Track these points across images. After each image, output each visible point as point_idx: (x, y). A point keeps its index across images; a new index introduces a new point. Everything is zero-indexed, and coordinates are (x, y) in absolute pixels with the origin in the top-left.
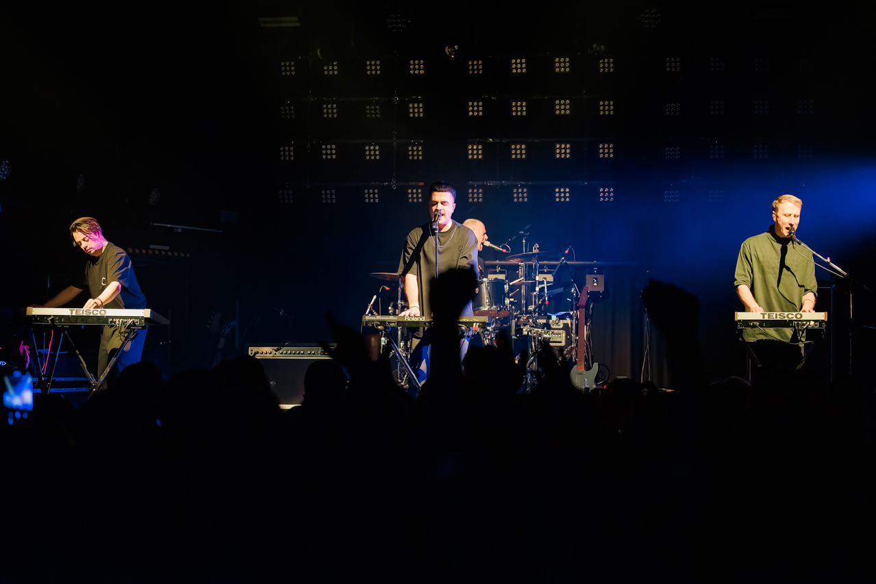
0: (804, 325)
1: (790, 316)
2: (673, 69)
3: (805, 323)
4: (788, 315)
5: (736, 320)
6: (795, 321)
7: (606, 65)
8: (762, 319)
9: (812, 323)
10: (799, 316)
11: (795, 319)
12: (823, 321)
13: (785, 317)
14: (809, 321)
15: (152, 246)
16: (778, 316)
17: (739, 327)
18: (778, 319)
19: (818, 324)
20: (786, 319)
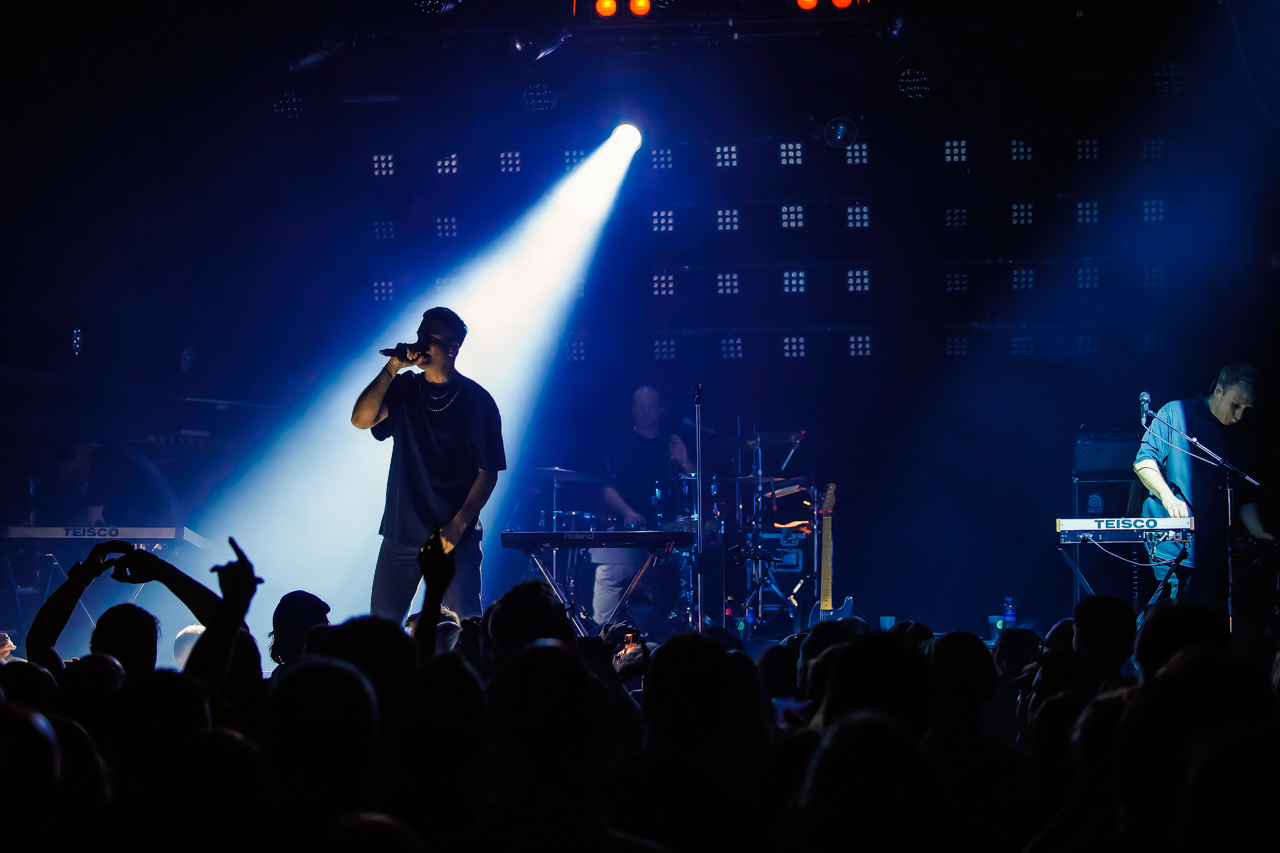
0: (1159, 537)
1: (1139, 524)
2: (956, 158)
3: (1160, 533)
4: (1135, 522)
5: (1058, 530)
6: (1147, 530)
7: (857, 154)
8: (1097, 528)
9: (1172, 533)
10: (1151, 524)
11: (1146, 528)
12: (1188, 530)
13: (1130, 525)
14: (1168, 530)
15: (183, 432)
16: (1121, 524)
17: (1063, 542)
18: (1121, 528)
19: (1180, 534)
20: (1133, 528)
